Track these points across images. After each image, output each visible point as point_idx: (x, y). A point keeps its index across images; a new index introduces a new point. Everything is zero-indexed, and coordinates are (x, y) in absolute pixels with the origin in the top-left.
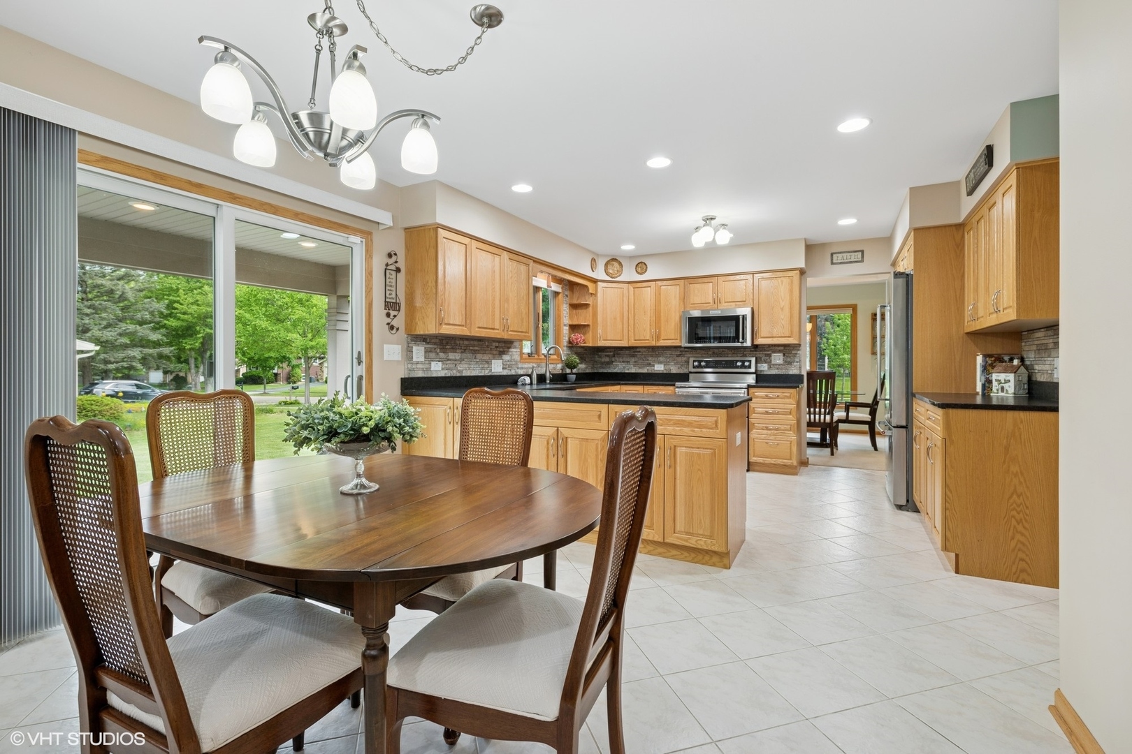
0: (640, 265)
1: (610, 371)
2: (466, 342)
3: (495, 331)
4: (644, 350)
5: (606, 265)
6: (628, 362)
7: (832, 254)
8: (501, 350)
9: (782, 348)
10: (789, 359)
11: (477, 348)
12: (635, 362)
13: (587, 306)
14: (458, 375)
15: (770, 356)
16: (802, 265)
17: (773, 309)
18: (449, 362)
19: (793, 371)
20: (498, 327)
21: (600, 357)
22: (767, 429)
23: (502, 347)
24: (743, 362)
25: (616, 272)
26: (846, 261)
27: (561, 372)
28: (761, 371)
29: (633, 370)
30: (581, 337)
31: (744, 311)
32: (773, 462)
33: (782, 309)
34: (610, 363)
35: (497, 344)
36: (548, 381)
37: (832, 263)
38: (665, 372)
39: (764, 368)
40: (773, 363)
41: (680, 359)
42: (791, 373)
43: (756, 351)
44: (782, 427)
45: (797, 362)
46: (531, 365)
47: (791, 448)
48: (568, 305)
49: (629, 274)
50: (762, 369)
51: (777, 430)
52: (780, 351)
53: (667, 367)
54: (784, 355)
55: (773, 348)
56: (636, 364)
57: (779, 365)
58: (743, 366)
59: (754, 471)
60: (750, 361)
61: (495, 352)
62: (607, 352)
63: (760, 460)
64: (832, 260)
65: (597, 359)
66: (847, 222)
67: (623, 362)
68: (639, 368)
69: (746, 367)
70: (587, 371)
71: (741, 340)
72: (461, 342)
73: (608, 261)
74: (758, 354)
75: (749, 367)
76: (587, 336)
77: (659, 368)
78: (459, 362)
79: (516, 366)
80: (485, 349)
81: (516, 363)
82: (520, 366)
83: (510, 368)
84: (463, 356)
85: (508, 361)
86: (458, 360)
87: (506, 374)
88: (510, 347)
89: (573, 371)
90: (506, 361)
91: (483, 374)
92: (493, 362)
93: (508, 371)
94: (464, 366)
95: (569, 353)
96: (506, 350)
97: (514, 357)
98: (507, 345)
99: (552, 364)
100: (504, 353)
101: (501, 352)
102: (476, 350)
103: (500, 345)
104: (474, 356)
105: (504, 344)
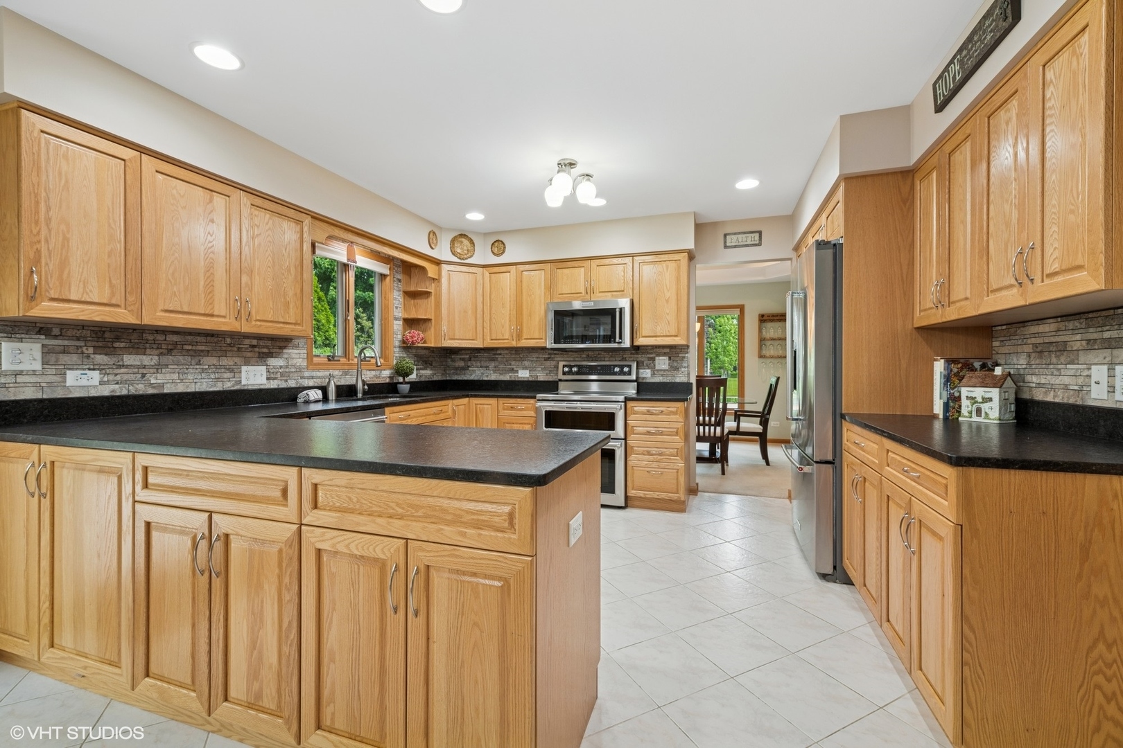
0: (496, 244)
1: (465, 378)
2: (175, 338)
3: (215, 319)
4: (506, 352)
5: (453, 241)
6: (487, 367)
7: (725, 235)
8: (265, 350)
9: (668, 350)
10: (675, 364)
11: (200, 348)
12: (495, 367)
13: (427, 294)
14: (151, 391)
15: (653, 359)
16: (690, 245)
17: (656, 301)
18: (123, 370)
19: (680, 378)
20: (223, 313)
21: (453, 361)
22: (649, 453)
23: (267, 347)
24: (622, 367)
25: (466, 252)
26: (742, 244)
27: (388, 381)
28: (644, 378)
29: (493, 377)
30: (419, 335)
31: (624, 303)
32: (656, 497)
33: (667, 301)
34: (466, 368)
35: (255, 342)
36: (360, 395)
37: (726, 247)
38: (530, 379)
39: (646, 374)
40: (657, 368)
41: (548, 363)
42: (678, 380)
43: (637, 354)
44: (668, 452)
45: (685, 367)
46: (327, 373)
47: (677, 479)
48: (401, 293)
49: (483, 255)
50: (644, 376)
51: (660, 455)
52: (665, 354)
53: (534, 373)
54: (670, 358)
55: (658, 350)
56: (496, 370)
57: (664, 371)
58: (622, 373)
59: (633, 507)
60: (630, 366)
61: (249, 355)
62: (462, 355)
63: (641, 494)
64: (725, 242)
65: (450, 363)
66: (747, 184)
67: (481, 367)
68: (501, 374)
69: (625, 374)
70: (435, 378)
71: (617, 340)
72: (160, 337)
73: (455, 237)
74: (640, 357)
75: (629, 373)
76: (428, 333)
77: (524, 374)
78: (152, 371)
79: (296, 375)
80: (224, 349)
81: (298, 370)
82: (307, 374)
83: (285, 378)
84: (165, 359)
85: (281, 367)
86: (151, 367)
87: (276, 387)
88: (285, 347)
89: (407, 379)
90: (274, 367)
91: (218, 389)
92: (244, 368)
93: (280, 382)
94: (168, 376)
95: (401, 355)
96: (275, 350)
97: (295, 361)
98: (278, 344)
99: (370, 370)
100: (270, 355)
101: (263, 353)
102: (202, 351)
103: (261, 343)
104: (196, 359)
105: (270, 342)
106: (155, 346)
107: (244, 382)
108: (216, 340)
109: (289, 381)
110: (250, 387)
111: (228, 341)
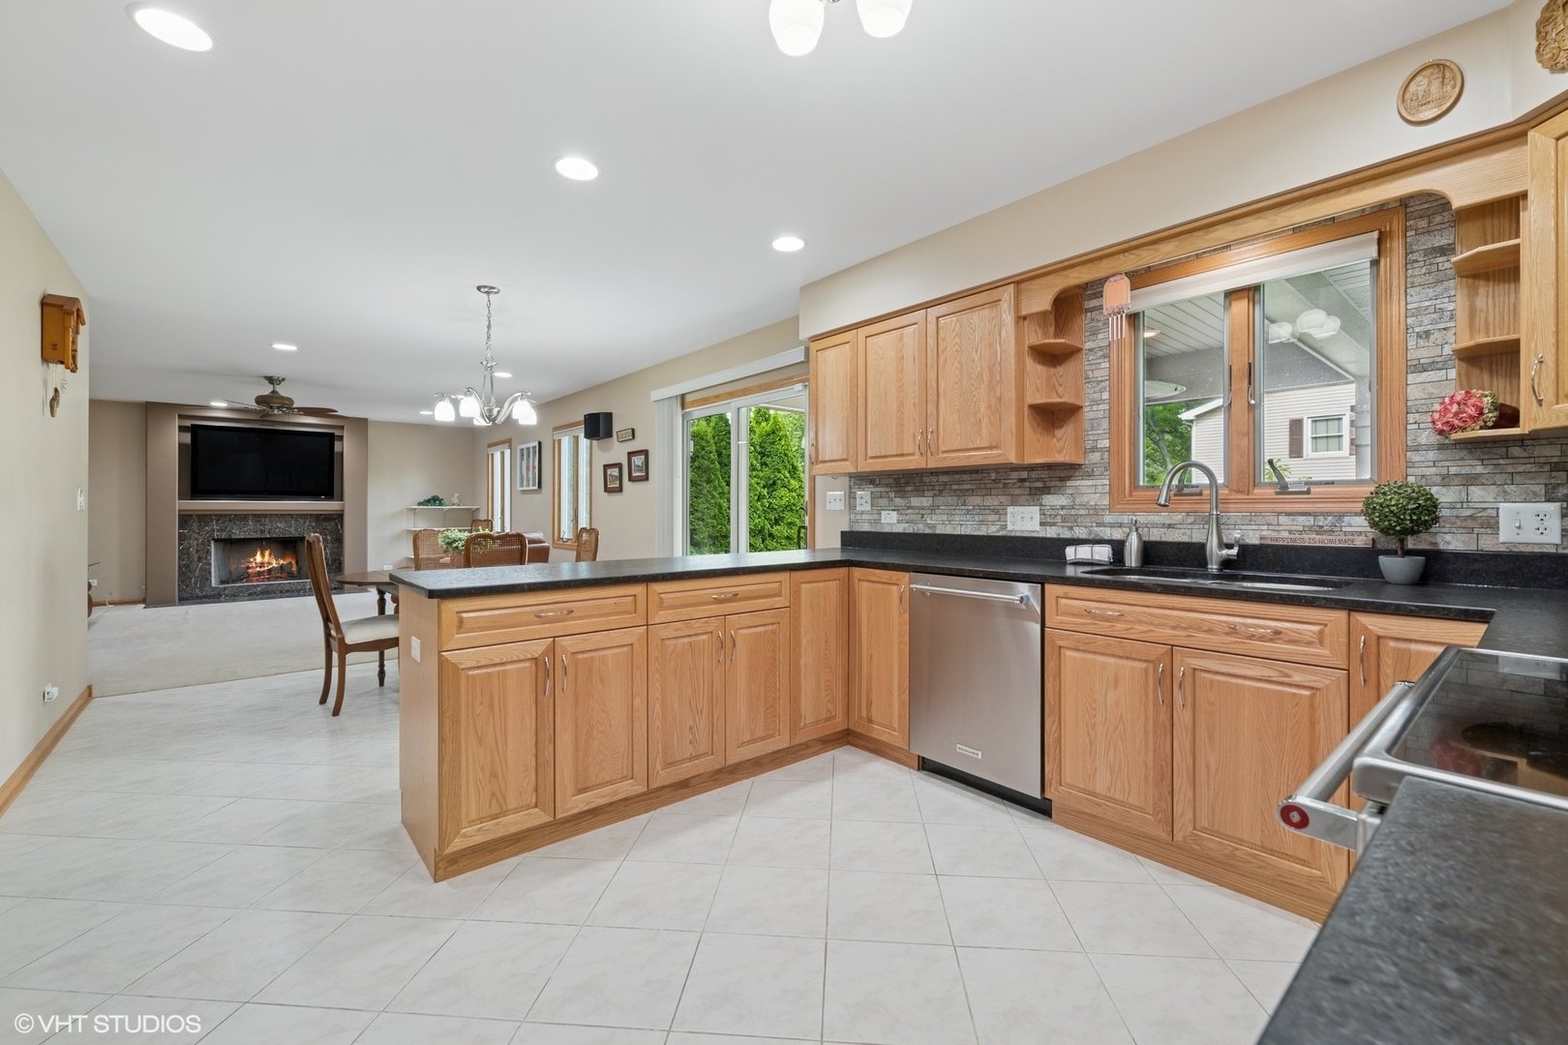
2: (944, 478)
8: (1039, 484)
11: (965, 487)
14: (928, 531)
18: (910, 511)
35: (1024, 475)
36: (1213, 568)
48: (1458, 279)
61: (1017, 492)
72: (934, 479)
78: (929, 511)
79: (1088, 520)
80: (988, 486)
81: (1091, 512)
82: (1108, 519)
83: (1070, 524)
84: (940, 500)
85: (1063, 508)
86: (928, 508)
87: (1055, 536)
88: (1069, 478)
89: (1411, 543)
90: (1052, 508)
91: (982, 534)
92: (1010, 509)
93: (1060, 530)
94: (940, 517)
95: (1453, 470)
96: (1053, 484)
97: (1086, 499)
98: (1058, 473)
99: (1288, 514)
100: (1046, 490)
101: (1036, 488)
102: (967, 490)
103: (1034, 475)
104: (962, 500)
105: (1046, 472)
106: (930, 488)
107: (1010, 527)
108: (980, 476)
109: (1075, 528)
110: (1018, 534)
111: (993, 476)
